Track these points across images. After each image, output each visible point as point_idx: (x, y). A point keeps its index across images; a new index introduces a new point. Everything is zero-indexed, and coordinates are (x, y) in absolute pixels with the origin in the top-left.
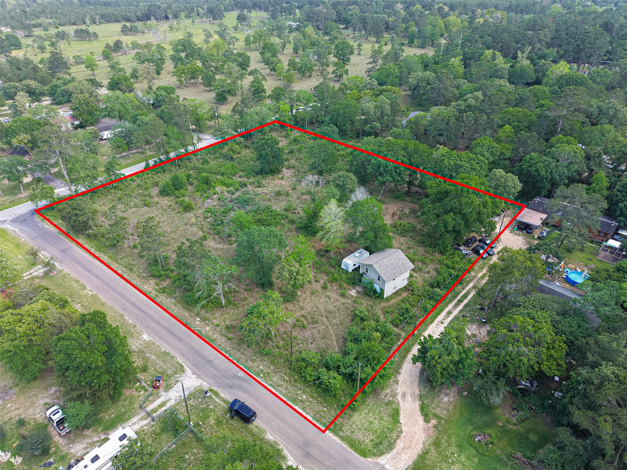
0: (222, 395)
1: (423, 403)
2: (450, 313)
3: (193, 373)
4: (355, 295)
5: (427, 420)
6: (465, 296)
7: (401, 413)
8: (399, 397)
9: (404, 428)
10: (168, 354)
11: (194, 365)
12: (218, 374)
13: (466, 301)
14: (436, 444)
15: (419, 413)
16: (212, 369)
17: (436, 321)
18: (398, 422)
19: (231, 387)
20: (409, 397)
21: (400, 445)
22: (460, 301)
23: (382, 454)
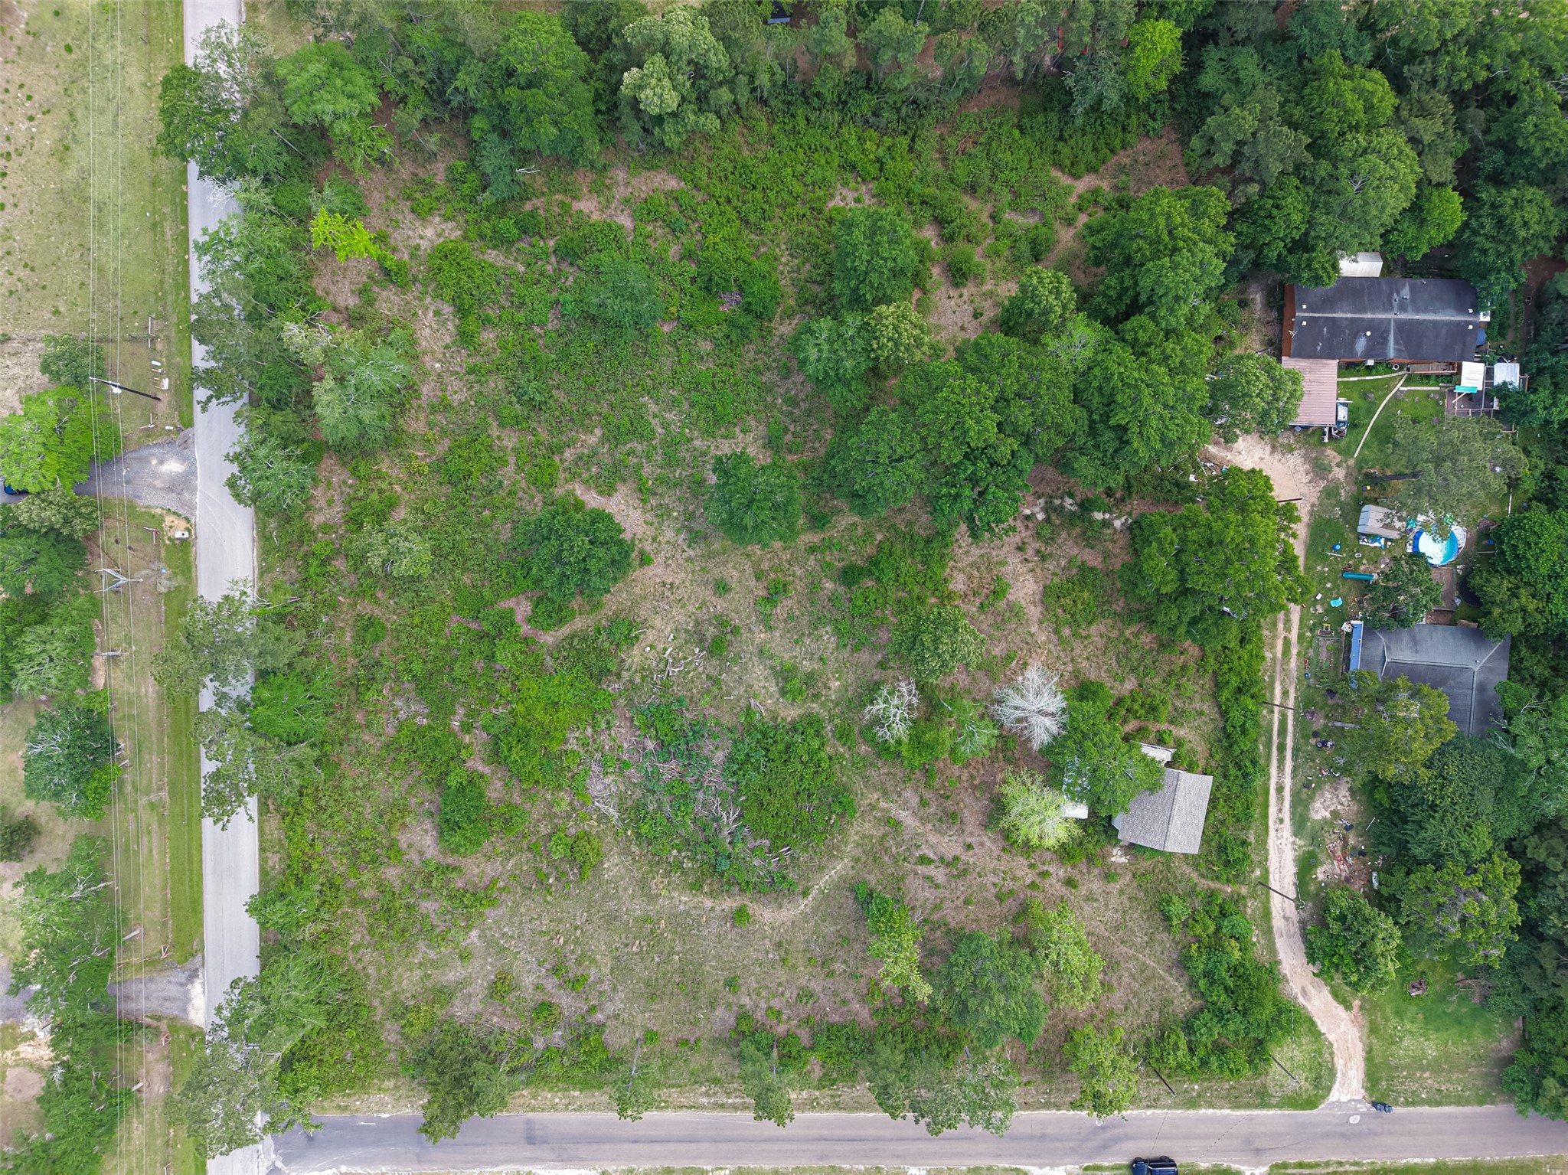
0: (1106, 1164)
1: (1332, 987)
2: (1280, 789)
3: (1041, 1166)
4: (1124, 860)
5: (1348, 1007)
6: (1283, 731)
7: (1315, 1019)
8: (1301, 1000)
9: (1331, 1037)
10: (976, 1169)
11: (1029, 1156)
12: (1071, 1144)
13: (1289, 743)
14: (1374, 1030)
15: (1335, 1004)
16: (1057, 1144)
17: (1271, 823)
18: (1320, 1034)
19: (1105, 1147)
20: (1311, 990)
21: (1339, 1063)
22: (1282, 748)
23: (1329, 1089)
